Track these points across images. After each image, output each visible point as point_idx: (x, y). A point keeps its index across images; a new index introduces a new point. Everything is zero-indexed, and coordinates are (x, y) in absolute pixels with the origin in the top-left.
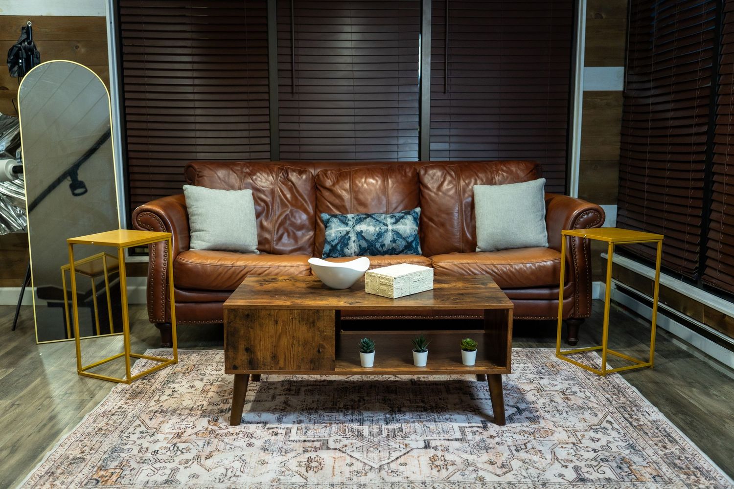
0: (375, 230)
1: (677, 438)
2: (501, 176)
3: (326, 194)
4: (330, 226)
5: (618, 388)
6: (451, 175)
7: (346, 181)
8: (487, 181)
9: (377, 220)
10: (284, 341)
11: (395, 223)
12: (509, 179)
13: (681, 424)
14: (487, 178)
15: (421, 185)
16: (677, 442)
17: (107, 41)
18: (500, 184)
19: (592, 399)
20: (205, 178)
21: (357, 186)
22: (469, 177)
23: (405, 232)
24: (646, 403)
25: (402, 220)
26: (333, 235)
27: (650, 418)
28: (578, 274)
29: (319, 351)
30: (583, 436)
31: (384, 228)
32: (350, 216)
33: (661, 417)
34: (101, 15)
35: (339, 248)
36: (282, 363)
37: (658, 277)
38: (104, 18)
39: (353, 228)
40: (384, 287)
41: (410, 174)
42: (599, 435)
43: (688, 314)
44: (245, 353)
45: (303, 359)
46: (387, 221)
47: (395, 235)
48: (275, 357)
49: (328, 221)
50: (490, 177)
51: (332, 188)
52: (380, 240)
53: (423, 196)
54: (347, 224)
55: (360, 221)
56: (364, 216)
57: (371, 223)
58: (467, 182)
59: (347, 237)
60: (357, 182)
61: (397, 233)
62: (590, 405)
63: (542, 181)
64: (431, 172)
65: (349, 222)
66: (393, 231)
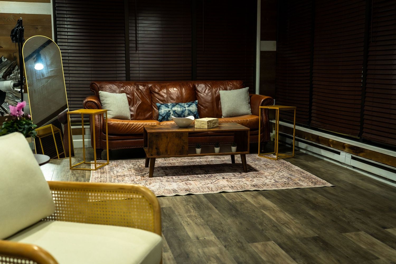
0: (181, 110)
1: (305, 172)
2: (230, 87)
3: (156, 95)
4: (161, 108)
5: (283, 163)
6: (209, 86)
7: (165, 90)
8: (224, 89)
9: (181, 106)
10: (170, 145)
11: (189, 106)
12: (233, 88)
13: (306, 170)
14: (224, 88)
15: (196, 91)
16: (305, 173)
17: (51, 26)
18: (230, 90)
19: (275, 165)
20: (104, 88)
21: (170, 91)
22: (217, 87)
23: (193, 110)
24: (293, 166)
25: (191, 105)
26: (163, 112)
27: (296, 169)
28: (265, 124)
29: (182, 148)
30: (275, 174)
31: (184, 109)
32: (169, 104)
33: (299, 168)
34: (49, 14)
35: (166, 117)
36: (169, 153)
37: (295, 127)
38: (50, 15)
39: (171, 109)
40: (203, 125)
41: (191, 86)
42: (280, 173)
43: (306, 139)
44: (156, 150)
45: (177, 151)
46: (185, 106)
47: (189, 112)
48: (166, 151)
49: (160, 106)
50: (225, 87)
51: (159, 92)
52: (183, 114)
53: (198, 96)
54: (169, 108)
55: (174, 106)
56: (175, 104)
57: (179, 107)
58: (216, 89)
59: (169, 113)
60: (170, 90)
61: (189, 110)
62: (275, 167)
63: (247, 88)
64: (200, 85)
65: (169, 107)
66: (188, 110)
